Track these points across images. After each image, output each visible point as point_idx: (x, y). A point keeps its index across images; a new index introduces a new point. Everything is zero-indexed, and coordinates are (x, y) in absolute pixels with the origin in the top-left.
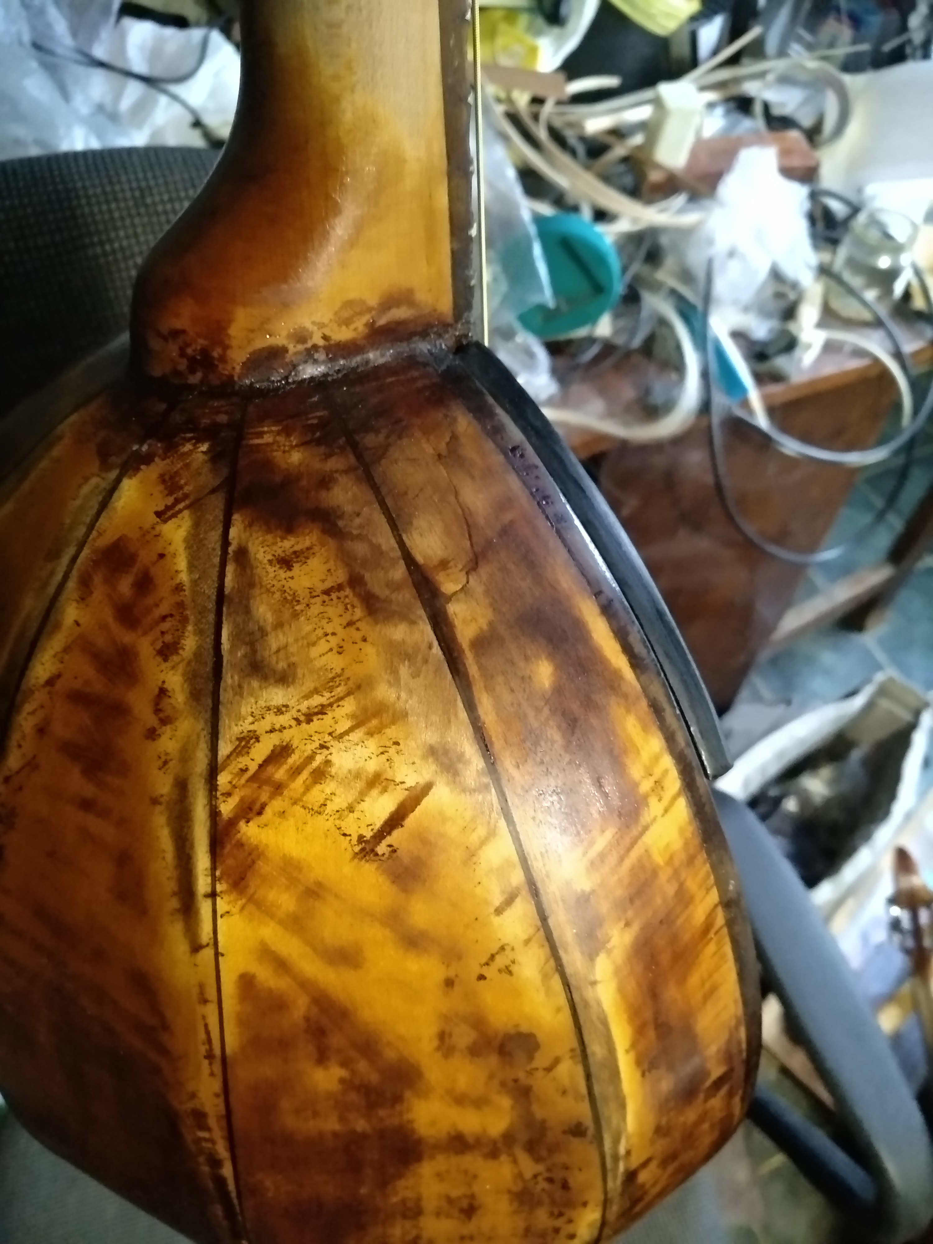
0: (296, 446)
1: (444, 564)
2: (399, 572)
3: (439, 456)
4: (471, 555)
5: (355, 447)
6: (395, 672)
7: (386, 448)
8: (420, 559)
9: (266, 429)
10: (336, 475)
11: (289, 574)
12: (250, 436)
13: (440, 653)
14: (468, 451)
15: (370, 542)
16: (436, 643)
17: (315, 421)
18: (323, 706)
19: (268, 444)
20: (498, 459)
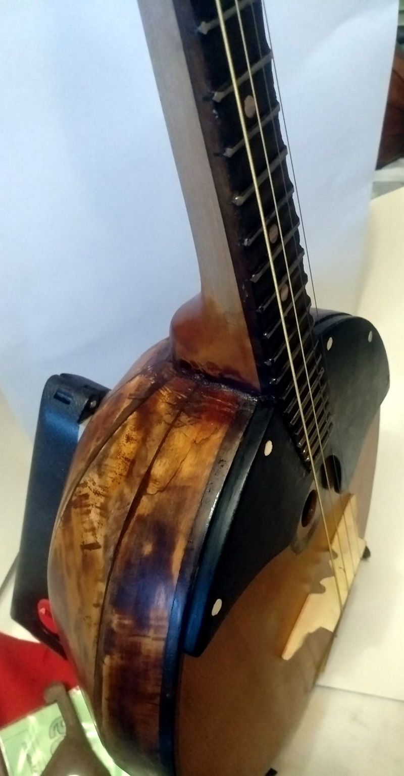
0: (167, 403)
1: (156, 481)
2: (143, 471)
3: (195, 442)
4: (165, 486)
5: (177, 417)
6: (116, 502)
7: (184, 425)
8: (152, 471)
9: (168, 389)
10: (163, 422)
11: (126, 444)
12: (163, 389)
13: (129, 509)
14: (206, 447)
15: (147, 453)
16: (130, 505)
17: (180, 398)
18: (100, 493)
19: (163, 395)
20: (212, 460)
